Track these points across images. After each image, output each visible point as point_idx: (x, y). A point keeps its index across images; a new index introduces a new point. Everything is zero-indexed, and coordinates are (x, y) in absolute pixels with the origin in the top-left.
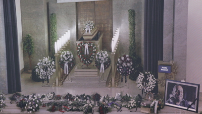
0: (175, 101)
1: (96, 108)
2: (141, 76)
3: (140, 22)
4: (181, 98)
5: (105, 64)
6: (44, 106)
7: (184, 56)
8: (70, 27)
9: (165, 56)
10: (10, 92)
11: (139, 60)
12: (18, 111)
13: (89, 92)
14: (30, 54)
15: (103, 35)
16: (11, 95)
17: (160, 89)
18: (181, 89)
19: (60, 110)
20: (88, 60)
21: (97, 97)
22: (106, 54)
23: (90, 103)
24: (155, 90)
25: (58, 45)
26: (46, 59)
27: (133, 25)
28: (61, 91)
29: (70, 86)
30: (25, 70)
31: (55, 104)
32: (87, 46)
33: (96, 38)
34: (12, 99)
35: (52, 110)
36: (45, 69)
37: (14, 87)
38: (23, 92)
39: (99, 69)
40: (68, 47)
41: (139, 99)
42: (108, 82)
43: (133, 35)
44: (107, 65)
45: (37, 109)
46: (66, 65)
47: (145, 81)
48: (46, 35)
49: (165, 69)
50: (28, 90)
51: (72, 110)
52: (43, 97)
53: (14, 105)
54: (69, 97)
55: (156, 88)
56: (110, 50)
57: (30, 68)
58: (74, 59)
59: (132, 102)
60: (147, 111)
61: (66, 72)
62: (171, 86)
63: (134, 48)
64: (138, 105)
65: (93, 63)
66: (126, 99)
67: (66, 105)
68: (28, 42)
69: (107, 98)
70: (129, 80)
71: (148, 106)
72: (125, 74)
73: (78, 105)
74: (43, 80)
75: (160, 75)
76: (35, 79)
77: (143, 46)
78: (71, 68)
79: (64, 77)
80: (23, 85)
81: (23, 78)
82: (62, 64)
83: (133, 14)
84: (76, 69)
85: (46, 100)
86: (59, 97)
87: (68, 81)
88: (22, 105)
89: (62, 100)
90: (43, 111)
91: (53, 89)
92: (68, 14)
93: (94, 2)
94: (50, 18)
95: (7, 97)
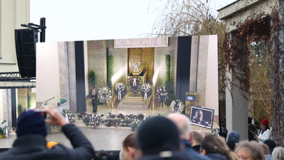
0: (197, 121)
2: (173, 103)
3: (173, 63)
4: (201, 119)
5: (148, 93)
6: (103, 122)
8: (123, 65)
9: (191, 89)
10: (78, 112)
12: (84, 125)
13: (136, 113)
14: (93, 84)
15: (147, 73)
16: (79, 114)
17: (187, 112)
18: (201, 113)
19: (115, 126)
20: (136, 90)
21: (141, 117)
22: (148, 86)
23: (136, 121)
25: (114, 79)
26: (105, 89)
27: (169, 66)
28: (115, 112)
29: (123, 108)
31: (111, 121)
32: (135, 80)
33: (142, 74)
34: (80, 117)
35: (109, 125)
36: (104, 95)
38: (88, 112)
39: (143, 97)
40: (121, 80)
42: (150, 107)
43: (169, 73)
44: (149, 94)
45: (98, 124)
46: (120, 93)
47: (176, 106)
48: (106, 71)
51: (123, 126)
52: (102, 115)
53: (81, 121)
54: (121, 116)
55: (184, 112)
56: (151, 84)
58: (125, 89)
61: (120, 98)
62: (194, 110)
65: (139, 93)
67: (119, 122)
68: (92, 76)
70: (164, 106)
72: (162, 101)
73: (128, 122)
74: (102, 104)
75: (187, 103)
77: (175, 81)
78: (123, 96)
79: (117, 102)
80: (88, 107)
81: (88, 102)
82: (116, 92)
83: (169, 58)
84: (126, 96)
85: (104, 118)
86: (114, 116)
87: (120, 104)
88: (86, 121)
89: (116, 118)
90: (102, 126)
91: (109, 111)
92: (122, 56)
93: (141, 48)
94: (109, 58)
95: (76, 115)
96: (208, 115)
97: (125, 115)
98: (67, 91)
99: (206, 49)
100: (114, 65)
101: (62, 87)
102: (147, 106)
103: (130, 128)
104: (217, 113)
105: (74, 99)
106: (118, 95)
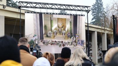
0: (79, 44)
1: (62, 45)
2: (72, 37)
3: (72, 24)
4: (80, 43)
5: (64, 34)
6: (49, 43)
7: (81, 34)
8: (56, 24)
10: (41, 39)
11: (72, 34)
12: (43, 44)
13: (61, 41)
14: (46, 30)
15: (64, 27)
16: (41, 40)
17: (76, 41)
18: (80, 41)
19: (54, 45)
20: (60, 32)
21: (62, 42)
22: (64, 31)
23: (61, 43)
24: (75, 41)
25: (53, 28)
26: (50, 32)
29: (56, 39)
30: (45, 34)
31: (52, 43)
32: (60, 29)
33: (62, 27)
34: (41, 41)
35: (52, 45)
36: (50, 34)
37: (42, 38)
38: (44, 40)
39: (63, 35)
40: (55, 29)
41: (72, 43)
42: (65, 38)
43: (71, 27)
44: (65, 34)
45: (48, 44)
46: (55, 33)
47: (73, 39)
48: (50, 25)
50: (45, 39)
51: (56, 45)
52: (49, 41)
53: (42, 43)
54: (56, 41)
56: (65, 31)
57: (46, 33)
58: (57, 32)
59: (70, 44)
60: (73, 46)
61: (55, 35)
62: (78, 40)
63: (71, 31)
64: (72, 44)
65: (62, 33)
66: (69, 43)
68: (45, 27)
69: (65, 42)
70: (70, 38)
71: (74, 45)
72: (69, 37)
73: (58, 44)
74: (49, 37)
75: (76, 38)
76: (47, 36)
77: (73, 30)
78: (56, 34)
79: (54, 36)
80: (44, 38)
81: (44, 36)
82: (54, 33)
83: (71, 22)
84: (57, 35)
85: (50, 42)
86: (53, 41)
87: (55, 37)
88: (44, 43)
89: (54, 42)
90: (49, 45)
91: (52, 39)
92: (56, 21)
93: (62, 18)
94: (51, 21)
95: (40, 41)
96: (82, 42)
98: (37, 32)
100: (53, 23)
101: (35, 30)
103: (59, 46)
104: (85, 41)
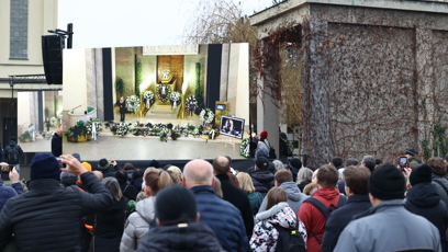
0: (227, 130)
1: (170, 134)
2: (203, 112)
3: (203, 72)
4: (231, 129)
6: (131, 131)
7: (235, 98)
9: (221, 98)
10: (105, 120)
11: (202, 99)
12: (111, 134)
13: (165, 122)
14: (121, 92)
15: (176, 81)
16: (106, 122)
17: (217, 121)
18: (231, 122)
19: (143, 135)
20: (165, 98)
21: (170, 126)
22: (178, 94)
23: (165, 130)
24: (213, 123)
25: (142, 88)
26: (133, 97)
27: (199, 74)
28: (144, 121)
29: (151, 117)
31: (139, 130)
32: (164, 88)
33: (171, 83)
34: (107, 125)
35: (136, 134)
36: (133, 104)
38: (115, 121)
39: (173, 105)
40: (150, 88)
41: (201, 129)
42: (179, 116)
43: (199, 81)
44: (178, 103)
45: (126, 133)
47: (206, 115)
48: (134, 79)
49: (220, 107)
51: (151, 135)
52: (130, 124)
53: (109, 129)
54: (150, 125)
55: (214, 121)
56: (181, 92)
58: (154, 97)
59: (196, 131)
60: (207, 137)
62: (225, 120)
63: (199, 91)
64: (200, 133)
65: (168, 101)
66: (192, 128)
67: (147, 131)
68: (120, 84)
69: (177, 127)
71: (208, 134)
72: (191, 110)
73: (156, 131)
74: (130, 112)
75: (217, 112)
77: (205, 90)
78: (151, 104)
79: (146, 110)
80: (115, 115)
81: (115, 110)
82: (145, 101)
83: (199, 66)
84: (155, 104)
85: (132, 127)
86: (142, 125)
87: (149, 113)
88: (114, 130)
89: (144, 127)
90: (130, 135)
91: (138, 119)
92: (151, 64)
93: (170, 56)
94: (137, 66)
95: (103, 124)
96: (238, 125)
97: (153, 124)
98: (95, 99)
99: (237, 57)
100: (142, 72)
101: (89, 95)
102: (176, 115)
103: (159, 137)
104: (247, 123)
105: (102, 107)
106: (147, 104)
